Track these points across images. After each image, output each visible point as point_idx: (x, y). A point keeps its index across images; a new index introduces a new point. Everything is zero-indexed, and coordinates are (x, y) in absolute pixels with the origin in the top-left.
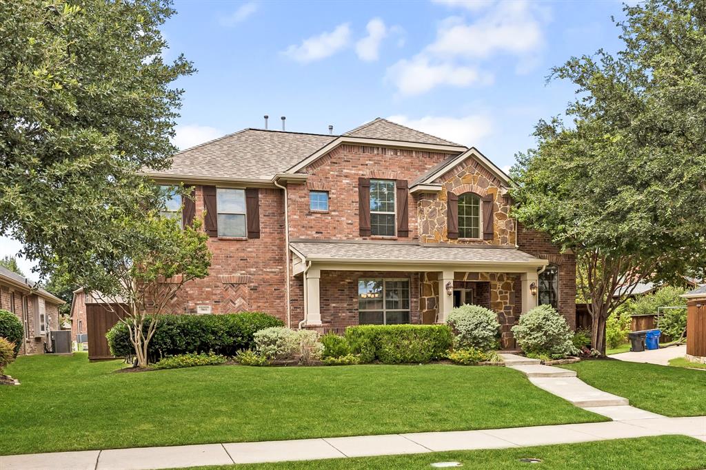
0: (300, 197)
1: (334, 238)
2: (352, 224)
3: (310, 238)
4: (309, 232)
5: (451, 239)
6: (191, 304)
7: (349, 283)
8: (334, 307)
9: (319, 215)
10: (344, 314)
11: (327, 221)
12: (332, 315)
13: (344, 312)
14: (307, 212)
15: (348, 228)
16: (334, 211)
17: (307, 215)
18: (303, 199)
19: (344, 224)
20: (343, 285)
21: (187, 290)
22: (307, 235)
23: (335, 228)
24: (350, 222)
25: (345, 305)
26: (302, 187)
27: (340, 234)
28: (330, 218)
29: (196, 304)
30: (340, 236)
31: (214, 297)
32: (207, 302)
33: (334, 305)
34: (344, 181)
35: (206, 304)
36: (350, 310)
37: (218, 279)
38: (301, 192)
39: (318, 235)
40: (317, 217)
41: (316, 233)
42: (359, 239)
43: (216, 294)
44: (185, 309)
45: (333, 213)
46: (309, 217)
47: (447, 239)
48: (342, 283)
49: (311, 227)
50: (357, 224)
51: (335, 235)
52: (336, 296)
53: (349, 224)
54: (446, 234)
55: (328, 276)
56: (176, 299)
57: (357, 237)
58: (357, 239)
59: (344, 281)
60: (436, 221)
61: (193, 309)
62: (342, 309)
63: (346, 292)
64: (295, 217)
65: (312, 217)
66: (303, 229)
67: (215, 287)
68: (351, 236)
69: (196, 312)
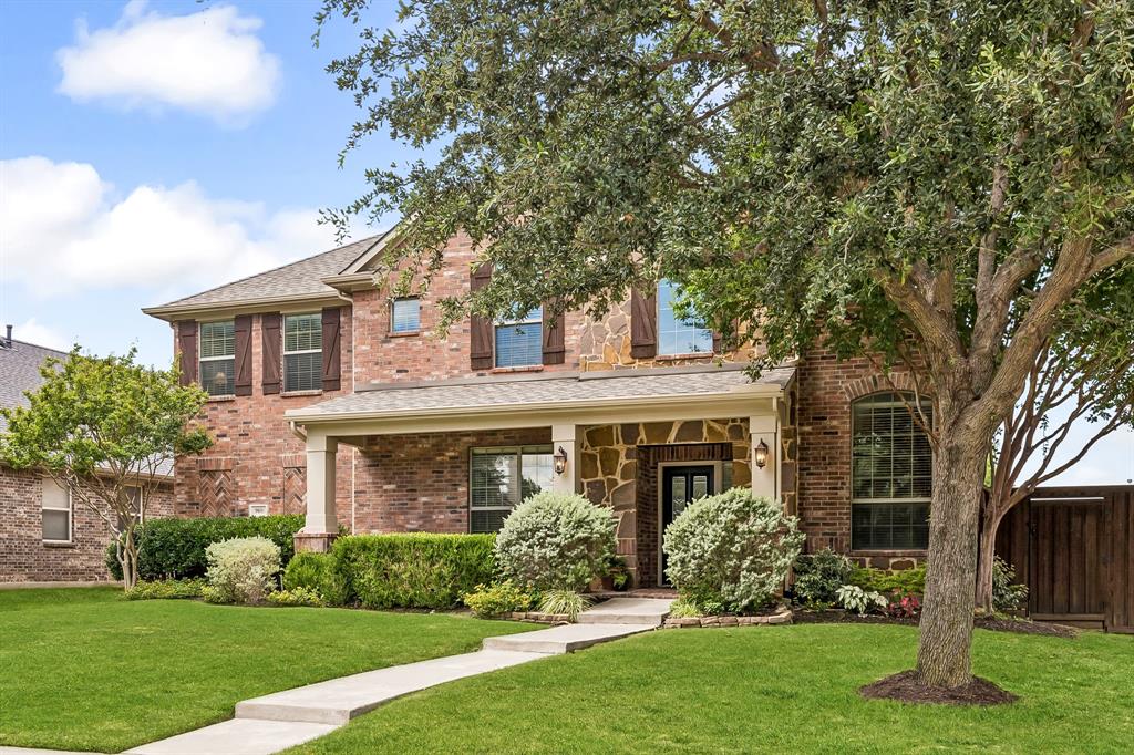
0: (373, 313)
1: (426, 379)
2: (457, 350)
3: (387, 381)
4: (386, 372)
5: (641, 359)
6: (241, 502)
7: (451, 458)
8: (425, 503)
9: (402, 340)
10: (442, 517)
11: (415, 348)
12: (421, 518)
13: (441, 513)
14: (382, 337)
15: (452, 358)
16: (428, 329)
17: (384, 342)
18: (376, 316)
19: (445, 350)
20: (441, 463)
21: (238, 479)
22: (383, 377)
23: (429, 360)
24: (455, 346)
25: (444, 499)
26: (375, 296)
27: (438, 368)
28: (420, 343)
29: (249, 502)
30: (437, 373)
31: (273, 490)
32: (264, 498)
33: (424, 499)
34: (445, 274)
35: (262, 502)
36: (453, 509)
37: (279, 462)
38: (372, 303)
39: (400, 376)
40: (398, 345)
41: (399, 371)
42: (472, 377)
43: (275, 486)
44: (233, 511)
45: (426, 334)
46: (385, 345)
47: (631, 360)
48: (439, 459)
49: (390, 363)
50: (468, 349)
51: (428, 373)
52: (429, 482)
53: (452, 350)
54: (630, 350)
55: (416, 447)
56: (222, 494)
57: (468, 372)
58: (467, 376)
59: (443, 455)
60: (607, 325)
61: (243, 510)
62: (437, 507)
63: (447, 474)
64: (364, 347)
65: (391, 345)
66: (376, 368)
67: (275, 474)
68: (456, 372)
69: (247, 515)
